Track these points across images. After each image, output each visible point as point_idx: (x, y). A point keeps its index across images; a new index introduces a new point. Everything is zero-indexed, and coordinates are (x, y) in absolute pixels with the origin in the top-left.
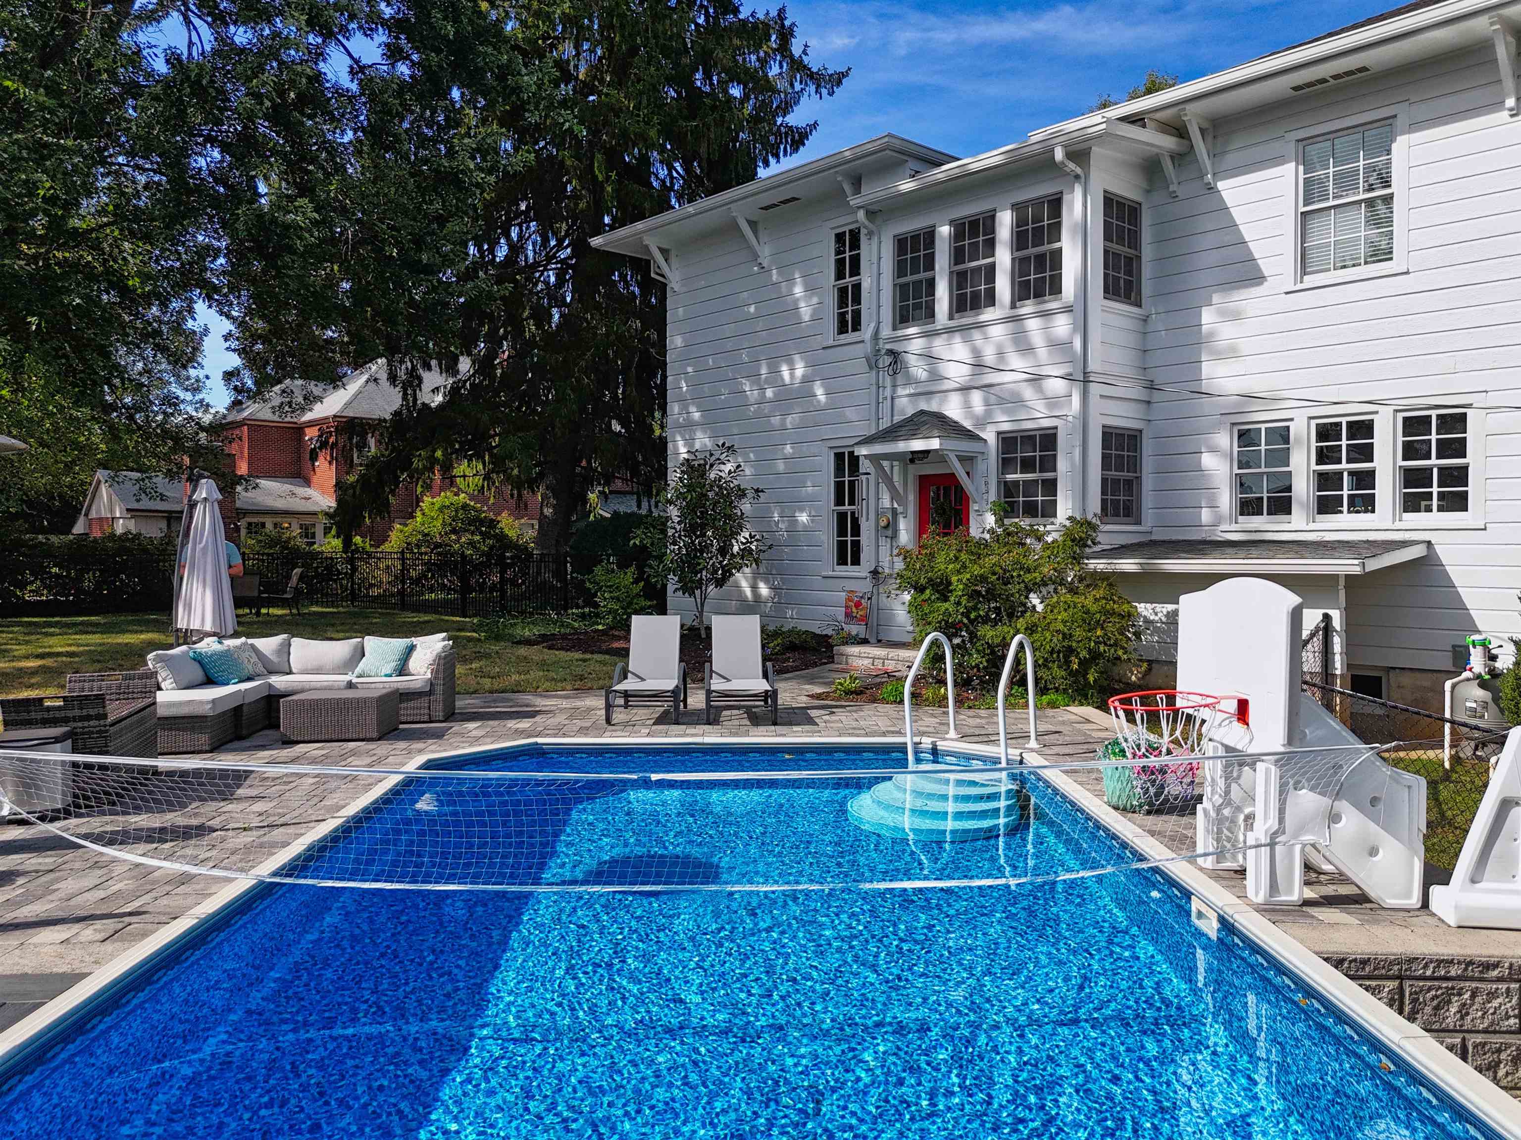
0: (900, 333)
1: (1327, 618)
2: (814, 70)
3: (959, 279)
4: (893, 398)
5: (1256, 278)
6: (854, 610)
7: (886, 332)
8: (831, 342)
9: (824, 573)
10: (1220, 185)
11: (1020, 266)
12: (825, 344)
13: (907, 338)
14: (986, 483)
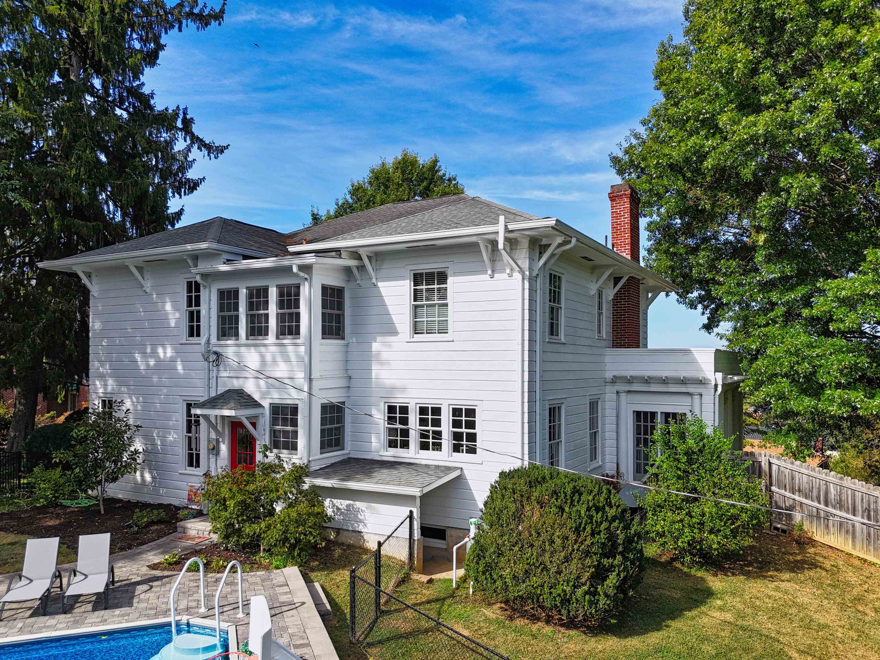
0: (223, 342)
1: (411, 512)
2: (207, 142)
3: (251, 319)
4: (217, 377)
5: (394, 332)
6: (193, 497)
7: (214, 340)
8: (184, 341)
9: (180, 472)
10: (380, 284)
11: (281, 318)
12: (181, 342)
13: (227, 346)
14: (264, 430)
